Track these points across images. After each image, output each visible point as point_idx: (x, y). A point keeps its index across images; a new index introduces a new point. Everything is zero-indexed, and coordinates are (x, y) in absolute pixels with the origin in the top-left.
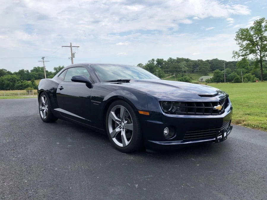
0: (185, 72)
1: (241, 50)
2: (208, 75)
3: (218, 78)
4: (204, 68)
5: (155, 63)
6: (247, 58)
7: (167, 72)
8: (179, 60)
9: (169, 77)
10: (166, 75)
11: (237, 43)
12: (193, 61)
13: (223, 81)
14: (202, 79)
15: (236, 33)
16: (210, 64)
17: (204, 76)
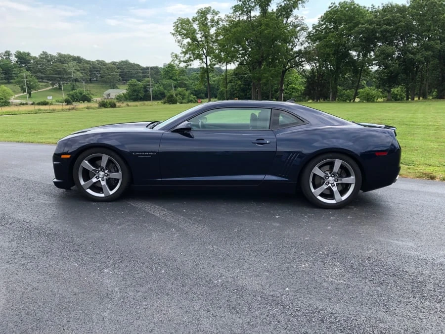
0: (76, 80)
1: (183, 52)
2: (118, 88)
3: (135, 94)
4: (110, 75)
5: (14, 59)
7: (42, 79)
8: (63, 59)
9: (48, 89)
10: (41, 84)
11: (175, 40)
12: (88, 62)
13: (146, 98)
14: (109, 95)
15: (174, 25)
16: (118, 68)
17: (111, 88)
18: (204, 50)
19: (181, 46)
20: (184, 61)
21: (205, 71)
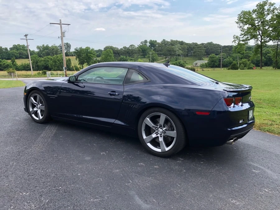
0: (179, 55)
1: (242, 35)
2: (203, 60)
3: (212, 63)
4: (199, 51)
5: (148, 44)
6: (247, 43)
7: (161, 55)
8: (173, 43)
9: (163, 60)
10: (159, 58)
11: (238, 26)
12: (187, 44)
14: (196, 64)
15: (238, 16)
16: (205, 47)
17: (199, 60)
18: (260, 31)
19: (242, 31)
20: (242, 41)
21: (259, 48)
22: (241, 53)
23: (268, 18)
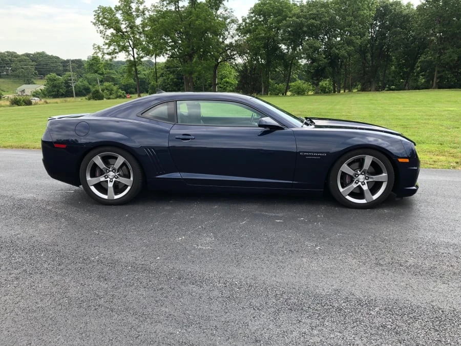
1: (106, 44)
2: (34, 83)
3: (56, 90)
4: (23, 68)
6: (115, 58)
11: (97, 30)
13: (68, 94)
14: (23, 91)
15: (94, 13)
16: (33, 61)
17: (26, 84)
18: (130, 41)
19: (104, 37)
20: (108, 54)
21: (133, 64)
22: (99, 72)
23: (138, 21)
